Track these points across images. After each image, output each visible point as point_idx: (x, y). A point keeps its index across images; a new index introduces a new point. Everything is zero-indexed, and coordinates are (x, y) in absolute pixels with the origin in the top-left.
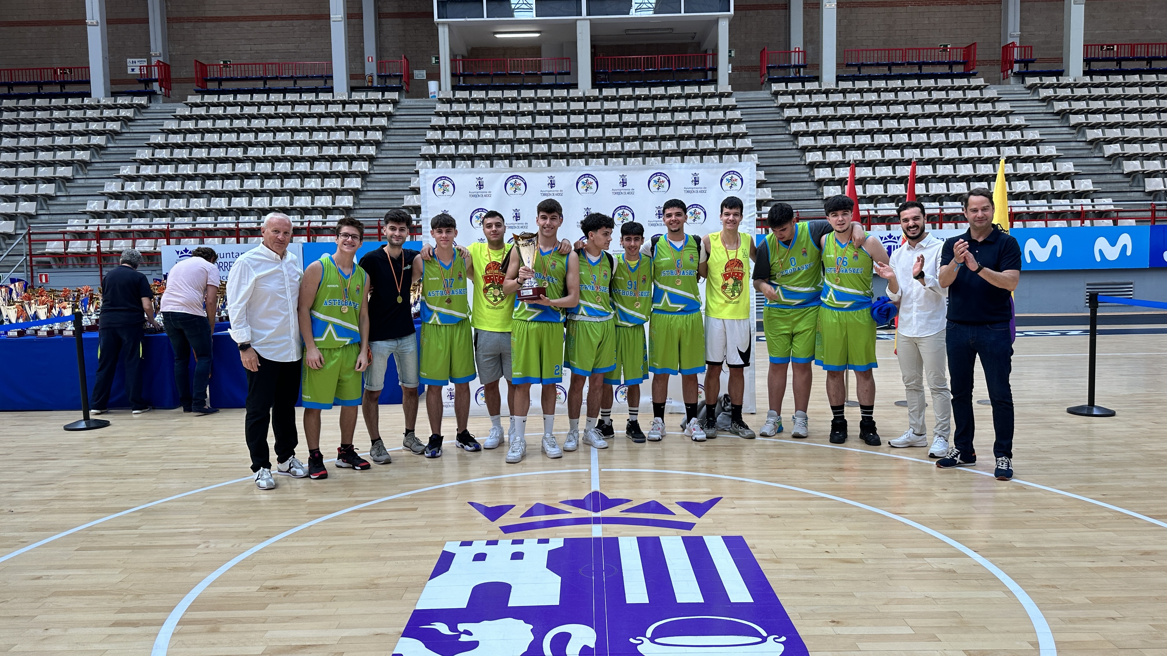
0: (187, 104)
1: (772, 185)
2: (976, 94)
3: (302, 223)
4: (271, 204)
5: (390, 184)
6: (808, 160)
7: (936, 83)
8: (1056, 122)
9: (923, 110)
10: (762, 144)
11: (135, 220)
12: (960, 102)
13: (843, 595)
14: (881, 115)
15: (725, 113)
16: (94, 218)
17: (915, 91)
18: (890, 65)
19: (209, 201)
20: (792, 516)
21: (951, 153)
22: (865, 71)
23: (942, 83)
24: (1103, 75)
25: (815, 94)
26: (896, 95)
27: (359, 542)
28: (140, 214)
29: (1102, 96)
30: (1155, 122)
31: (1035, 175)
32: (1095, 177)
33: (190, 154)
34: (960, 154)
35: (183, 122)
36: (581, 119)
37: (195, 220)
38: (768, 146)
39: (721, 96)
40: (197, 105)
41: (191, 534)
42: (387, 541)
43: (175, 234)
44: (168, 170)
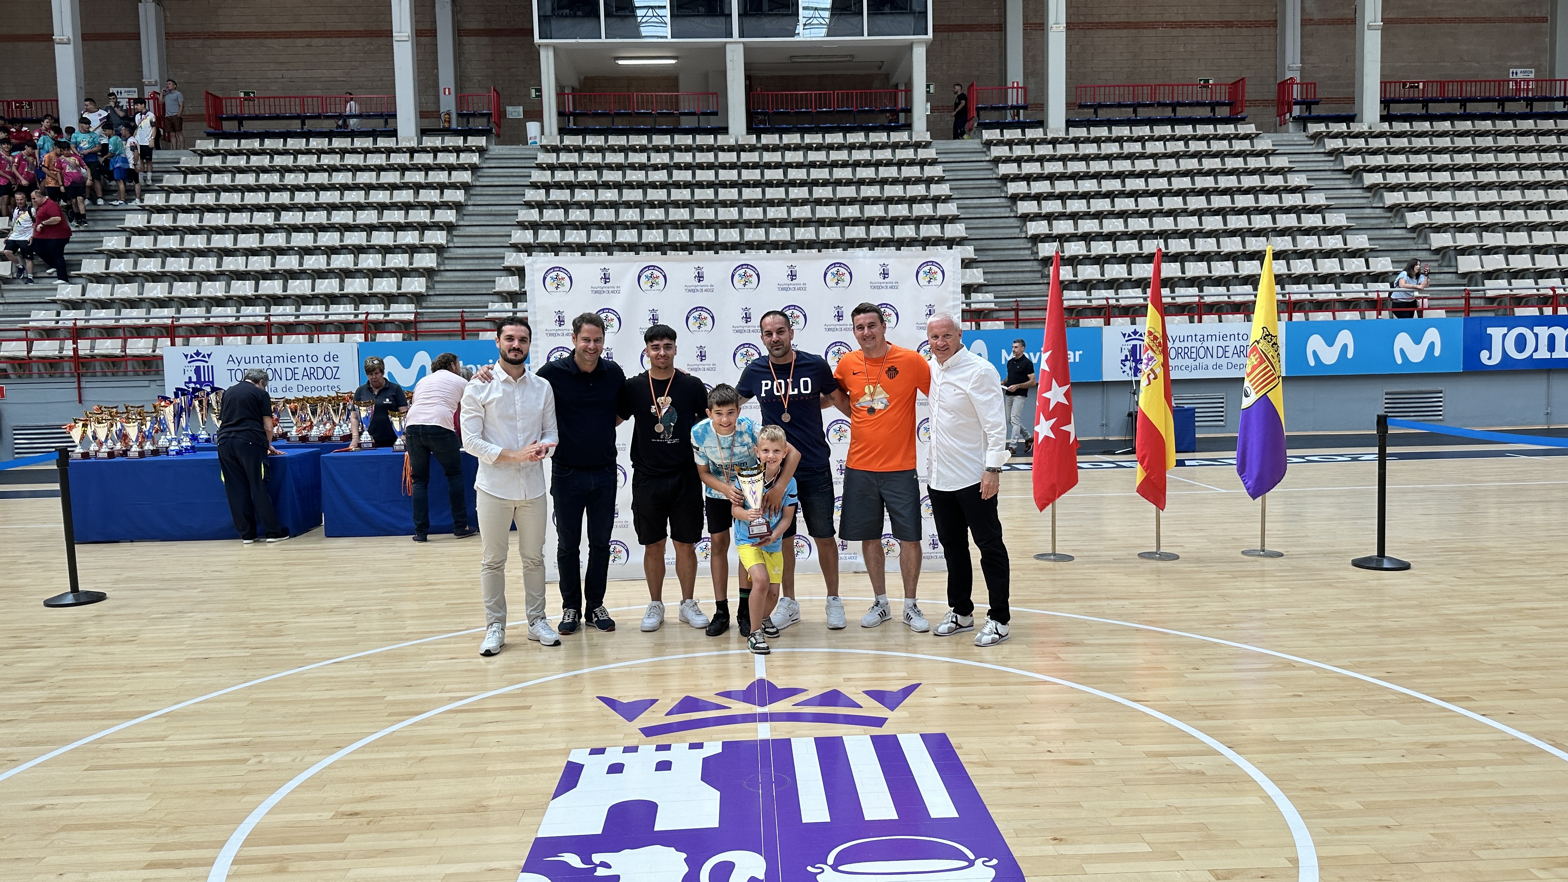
0: (195, 151)
1: (984, 264)
2: (1245, 145)
3: (356, 315)
4: (313, 290)
5: (476, 261)
6: (1030, 232)
7: (1195, 130)
8: (1347, 182)
9: (1178, 165)
10: (970, 210)
11: (126, 312)
12: (1225, 156)
13: (1068, 806)
14: (1123, 172)
15: (922, 169)
16: (68, 309)
17: (1168, 140)
18: (1135, 106)
19: (228, 286)
20: (1007, 706)
21: (1213, 223)
22: (1103, 114)
23: (1202, 130)
24: (1405, 121)
25: (1038, 144)
26: (1143, 147)
27: (460, 752)
28: (132, 304)
29: (1404, 148)
30: (1470, 183)
31: (1320, 251)
32: (1396, 254)
33: (201, 220)
34: (1225, 224)
35: (189, 177)
36: (732, 175)
37: (208, 311)
38: (979, 213)
39: (917, 145)
40: (209, 153)
41: (236, 746)
42: (495, 750)
43: (181, 331)
44: (170, 242)
